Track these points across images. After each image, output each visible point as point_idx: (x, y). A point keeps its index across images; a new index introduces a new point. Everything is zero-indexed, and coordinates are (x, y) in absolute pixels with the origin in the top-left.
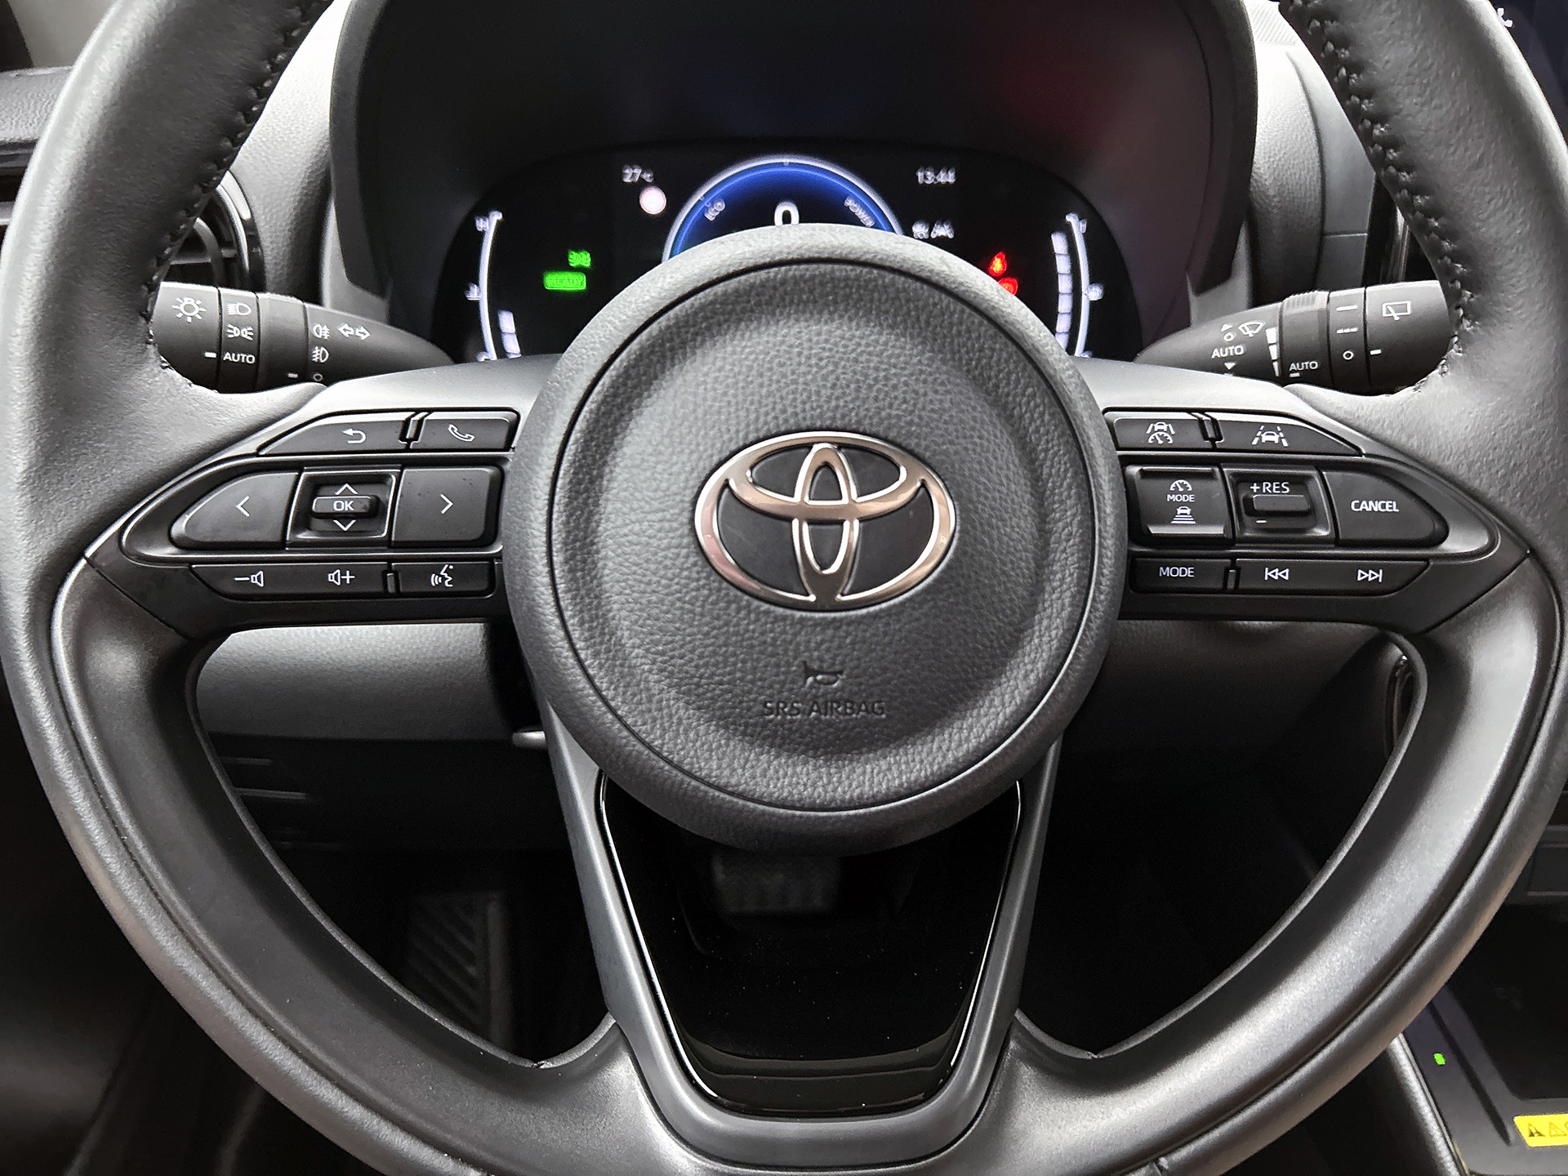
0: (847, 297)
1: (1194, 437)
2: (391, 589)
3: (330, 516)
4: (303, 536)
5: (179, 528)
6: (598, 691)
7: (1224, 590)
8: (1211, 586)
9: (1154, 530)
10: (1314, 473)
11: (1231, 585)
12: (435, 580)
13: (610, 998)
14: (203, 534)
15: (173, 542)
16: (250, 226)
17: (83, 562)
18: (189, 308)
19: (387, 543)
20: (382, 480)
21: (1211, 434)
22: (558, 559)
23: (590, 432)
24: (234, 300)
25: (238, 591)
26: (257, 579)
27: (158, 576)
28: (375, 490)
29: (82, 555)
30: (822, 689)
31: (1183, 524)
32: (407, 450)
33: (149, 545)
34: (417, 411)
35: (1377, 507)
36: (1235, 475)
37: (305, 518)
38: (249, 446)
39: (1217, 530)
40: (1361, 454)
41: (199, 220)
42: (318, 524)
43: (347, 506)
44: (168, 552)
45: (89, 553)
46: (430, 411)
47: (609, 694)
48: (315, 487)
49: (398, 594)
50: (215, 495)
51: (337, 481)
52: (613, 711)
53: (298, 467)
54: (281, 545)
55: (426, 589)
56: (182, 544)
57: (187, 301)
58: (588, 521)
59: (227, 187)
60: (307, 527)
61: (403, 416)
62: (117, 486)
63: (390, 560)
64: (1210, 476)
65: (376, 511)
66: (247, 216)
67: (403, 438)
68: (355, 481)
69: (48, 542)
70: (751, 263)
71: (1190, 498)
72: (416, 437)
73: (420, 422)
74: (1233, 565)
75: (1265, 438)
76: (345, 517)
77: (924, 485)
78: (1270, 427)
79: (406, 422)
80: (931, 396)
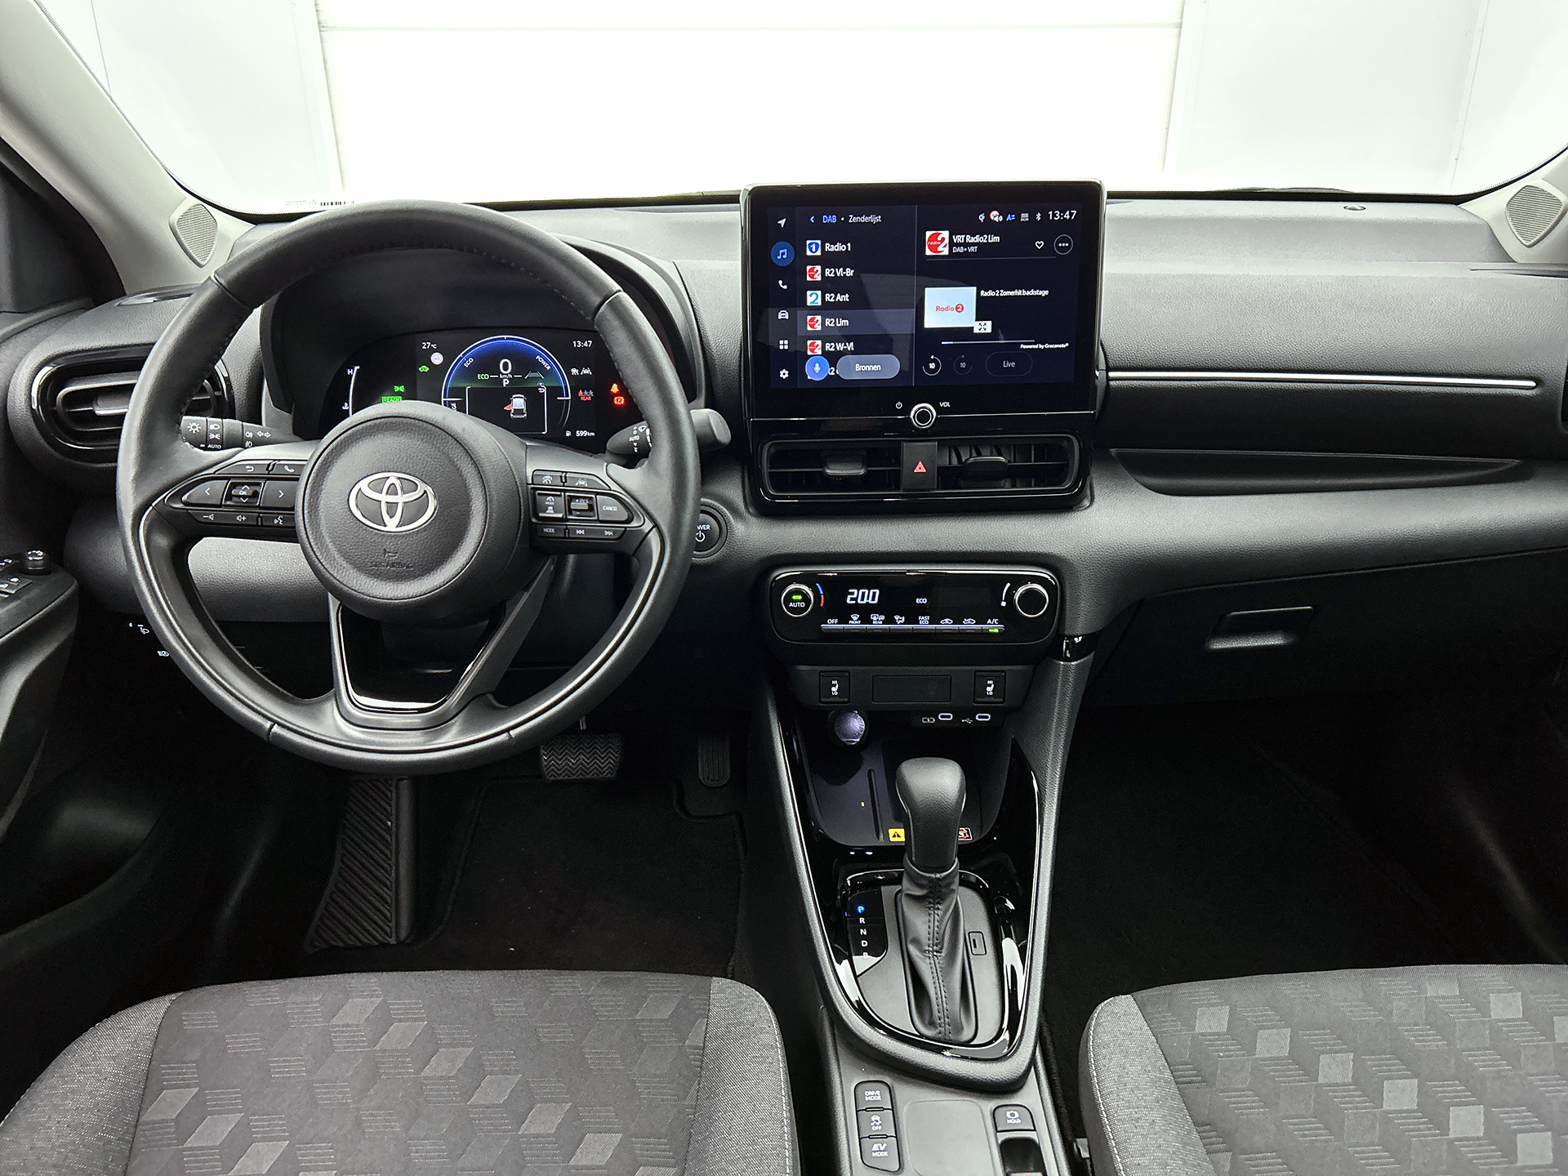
0: (407, 429)
1: (558, 482)
2: (260, 524)
3: (239, 496)
4: (228, 503)
5: (185, 498)
6: (317, 557)
7: (565, 538)
8: (559, 535)
9: (541, 515)
10: (594, 496)
11: (567, 536)
12: (276, 521)
13: (335, 684)
14: (193, 501)
15: (183, 503)
16: (227, 380)
17: (151, 508)
18: (194, 427)
19: (259, 507)
20: (259, 484)
21: (564, 481)
22: (306, 512)
23: (319, 470)
24: (213, 423)
25: (205, 521)
26: (211, 517)
27: (177, 513)
28: (256, 488)
29: (151, 505)
30: (391, 558)
31: (550, 513)
32: (268, 474)
33: (175, 503)
34: (275, 460)
35: (611, 509)
36: (569, 496)
37: (229, 497)
38: (212, 471)
39: (560, 515)
40: (610, 490)
41: (206, 381)
42: (235, 499)
43: (244, 493)
44: (180, 506)
45: (154, 504)
46: (280, 460)
47: (320, 558)
48: (234, 486)
49: (262, 525)
50: (197, 487)
51: (243, 484)
52: (321, 563)
53: (228, 479)
54: (220, 506)
55: (272, 524)
56: (186, 504)
57: (194, 424)
58: (317, 499)
59: (219, 367)
60: (231, 500)
61: (268, 462)
62: (165, 482)
63: (259, 513)
64: (560, 496)
65: (255, 495)
66: (226, 375)
67: (267, 469)
68: (248, 484)
69: (140, 500)
70: (375, 417)
71: (553, 503)
72: (272, 470)
73: (274, 465)
74: (567, 529)
75: (581, 483)
76: (244, 497)
77: (425, 492)
78: (583, 479)
79: (269, 465)
80: (432, 462)
